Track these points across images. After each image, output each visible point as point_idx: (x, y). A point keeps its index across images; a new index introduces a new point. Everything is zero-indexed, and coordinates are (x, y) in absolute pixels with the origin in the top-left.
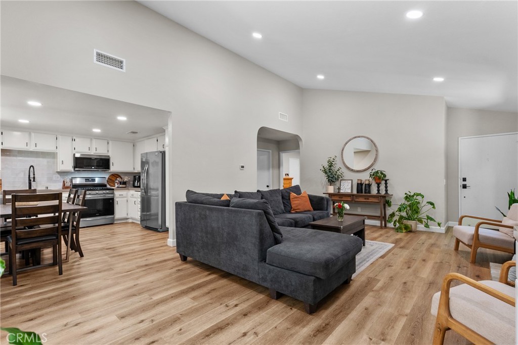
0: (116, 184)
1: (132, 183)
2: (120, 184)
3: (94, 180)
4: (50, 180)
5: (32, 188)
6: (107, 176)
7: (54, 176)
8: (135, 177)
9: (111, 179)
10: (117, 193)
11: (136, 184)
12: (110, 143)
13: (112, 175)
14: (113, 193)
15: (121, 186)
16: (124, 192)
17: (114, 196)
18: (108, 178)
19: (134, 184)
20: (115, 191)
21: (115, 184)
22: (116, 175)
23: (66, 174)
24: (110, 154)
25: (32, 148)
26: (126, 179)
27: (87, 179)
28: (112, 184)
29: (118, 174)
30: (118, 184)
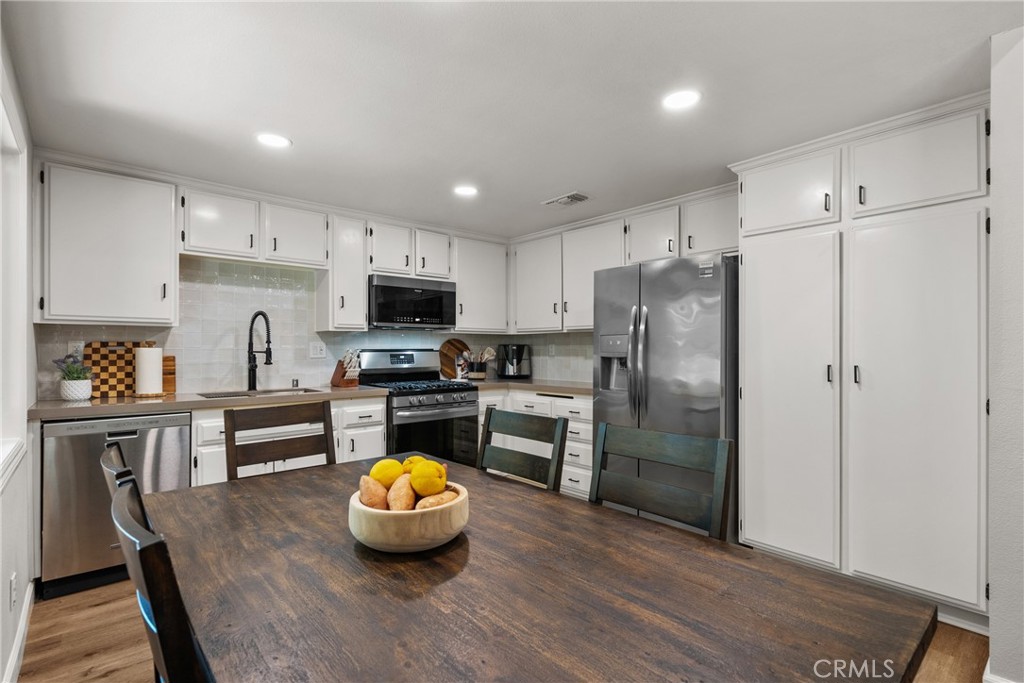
0: (459, 369)
2: (472, 371)
3: (410, 358)
4: (301, 357)
5: (258, 388)
7: (311, 344)
8: (506, 347)
9: (446, 355)
11: (511, 370)
12: (456, 242)
13: (449, 342)
15: (471, 375)
18: (441, 352)
19: (503, 368)
20: (480, 393)
21: (455, 371)
22: (457, 345)
23: (339, 338)
24: (456, 278)
25: (263, 254)
26: (488, 354)
27: (394, 355)
28: (449, 371)
29: (461, 339)
30: (463, 370)
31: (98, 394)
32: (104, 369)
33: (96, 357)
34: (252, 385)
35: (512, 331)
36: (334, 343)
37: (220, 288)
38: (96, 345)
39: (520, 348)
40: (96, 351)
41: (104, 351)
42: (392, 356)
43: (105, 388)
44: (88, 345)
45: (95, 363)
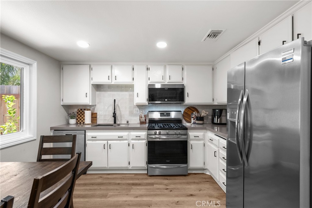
0: (192, 119)
1: (210, 117)
2: (197, 120)
3: (169, 114)
4: (131, 114)
5: (117, 123)
6: (183, 110)
8: (214, 110)
9: (187, 113)
10: (192, 134)
11: (216, 121)
13: (188, 108)
14: (186, 134)
15: (197, 122)
16: (200, 133)
17: (187, 138)
18: (184, 112)
19: (213, 120)
20: (188, 131)
21: (191, 120)
22: (192, 109)
24: (185, 83)
26: (203, 113)
28: (188, 120)
29: (194, 106)
30: (194, 119)
31: (79, 123)
32: (81, 116)
33: (79, 113)
34: (115, 122)
35: (216, 103)
36: (142, 109)
37: (109, 93)
38: (80, 110)
39: (221, 111)
40: (79, 111)
41: (81, 111)
42: (161, 113)
43: (80, 121)
44: (78, 110)
45: (79, 114)
